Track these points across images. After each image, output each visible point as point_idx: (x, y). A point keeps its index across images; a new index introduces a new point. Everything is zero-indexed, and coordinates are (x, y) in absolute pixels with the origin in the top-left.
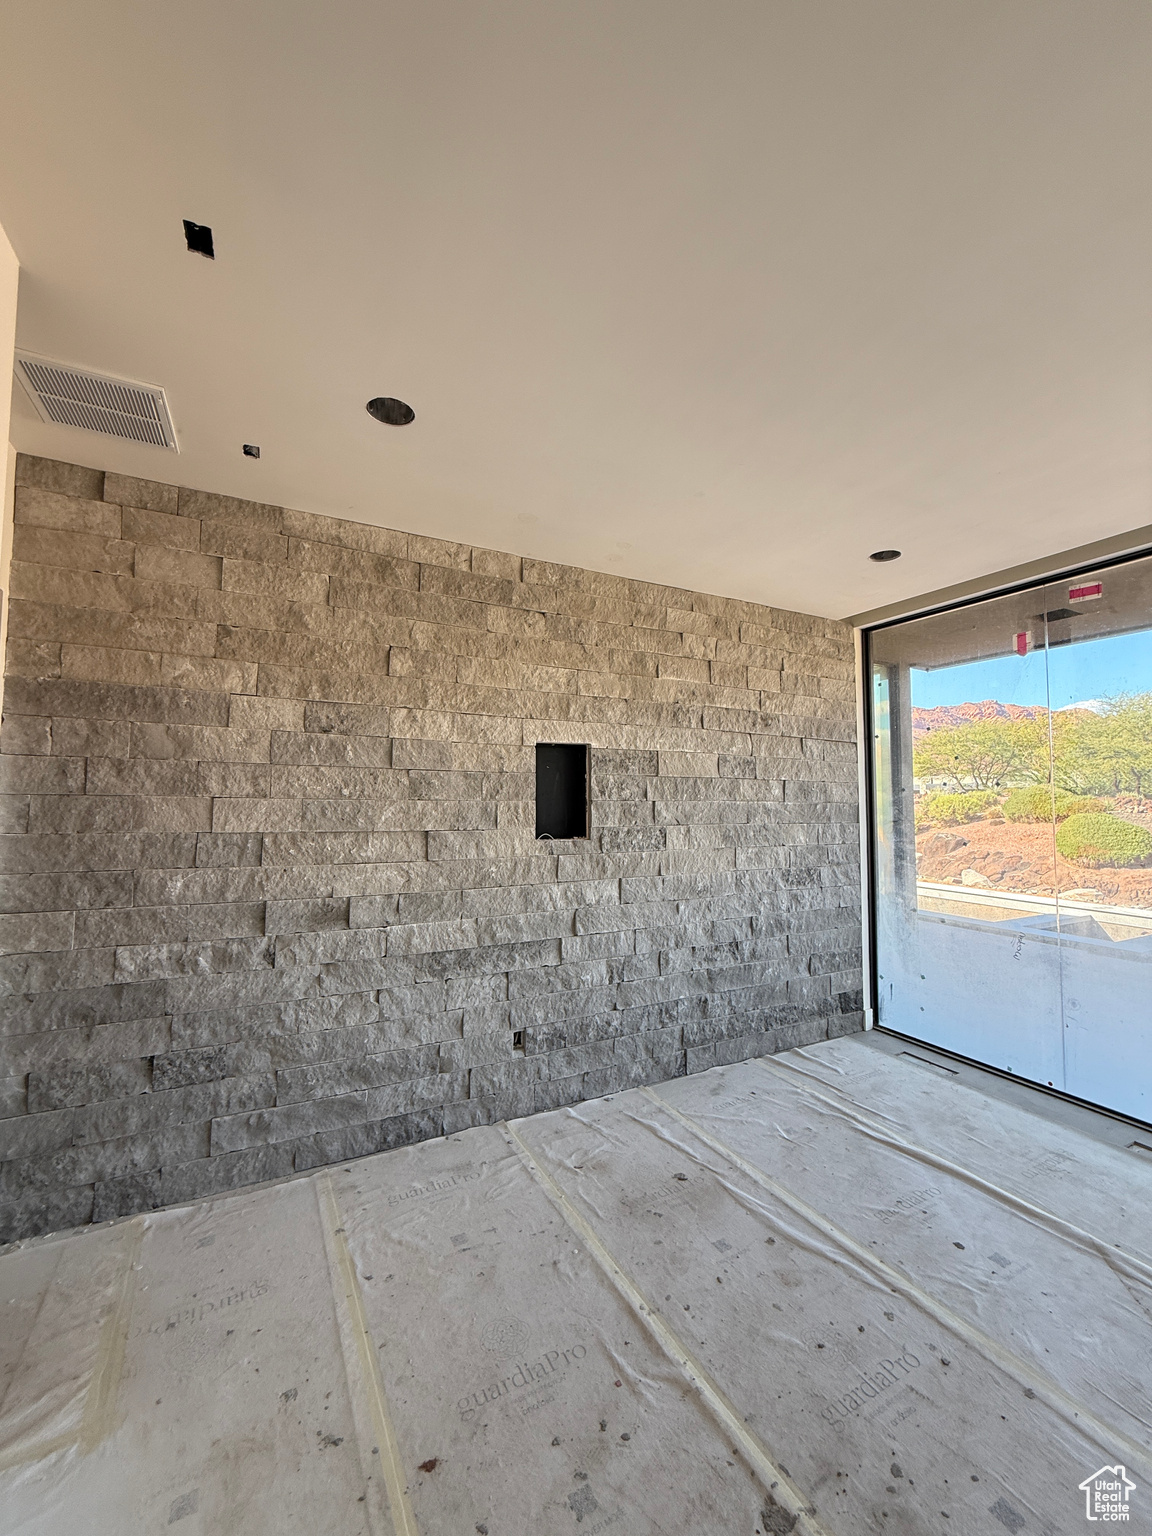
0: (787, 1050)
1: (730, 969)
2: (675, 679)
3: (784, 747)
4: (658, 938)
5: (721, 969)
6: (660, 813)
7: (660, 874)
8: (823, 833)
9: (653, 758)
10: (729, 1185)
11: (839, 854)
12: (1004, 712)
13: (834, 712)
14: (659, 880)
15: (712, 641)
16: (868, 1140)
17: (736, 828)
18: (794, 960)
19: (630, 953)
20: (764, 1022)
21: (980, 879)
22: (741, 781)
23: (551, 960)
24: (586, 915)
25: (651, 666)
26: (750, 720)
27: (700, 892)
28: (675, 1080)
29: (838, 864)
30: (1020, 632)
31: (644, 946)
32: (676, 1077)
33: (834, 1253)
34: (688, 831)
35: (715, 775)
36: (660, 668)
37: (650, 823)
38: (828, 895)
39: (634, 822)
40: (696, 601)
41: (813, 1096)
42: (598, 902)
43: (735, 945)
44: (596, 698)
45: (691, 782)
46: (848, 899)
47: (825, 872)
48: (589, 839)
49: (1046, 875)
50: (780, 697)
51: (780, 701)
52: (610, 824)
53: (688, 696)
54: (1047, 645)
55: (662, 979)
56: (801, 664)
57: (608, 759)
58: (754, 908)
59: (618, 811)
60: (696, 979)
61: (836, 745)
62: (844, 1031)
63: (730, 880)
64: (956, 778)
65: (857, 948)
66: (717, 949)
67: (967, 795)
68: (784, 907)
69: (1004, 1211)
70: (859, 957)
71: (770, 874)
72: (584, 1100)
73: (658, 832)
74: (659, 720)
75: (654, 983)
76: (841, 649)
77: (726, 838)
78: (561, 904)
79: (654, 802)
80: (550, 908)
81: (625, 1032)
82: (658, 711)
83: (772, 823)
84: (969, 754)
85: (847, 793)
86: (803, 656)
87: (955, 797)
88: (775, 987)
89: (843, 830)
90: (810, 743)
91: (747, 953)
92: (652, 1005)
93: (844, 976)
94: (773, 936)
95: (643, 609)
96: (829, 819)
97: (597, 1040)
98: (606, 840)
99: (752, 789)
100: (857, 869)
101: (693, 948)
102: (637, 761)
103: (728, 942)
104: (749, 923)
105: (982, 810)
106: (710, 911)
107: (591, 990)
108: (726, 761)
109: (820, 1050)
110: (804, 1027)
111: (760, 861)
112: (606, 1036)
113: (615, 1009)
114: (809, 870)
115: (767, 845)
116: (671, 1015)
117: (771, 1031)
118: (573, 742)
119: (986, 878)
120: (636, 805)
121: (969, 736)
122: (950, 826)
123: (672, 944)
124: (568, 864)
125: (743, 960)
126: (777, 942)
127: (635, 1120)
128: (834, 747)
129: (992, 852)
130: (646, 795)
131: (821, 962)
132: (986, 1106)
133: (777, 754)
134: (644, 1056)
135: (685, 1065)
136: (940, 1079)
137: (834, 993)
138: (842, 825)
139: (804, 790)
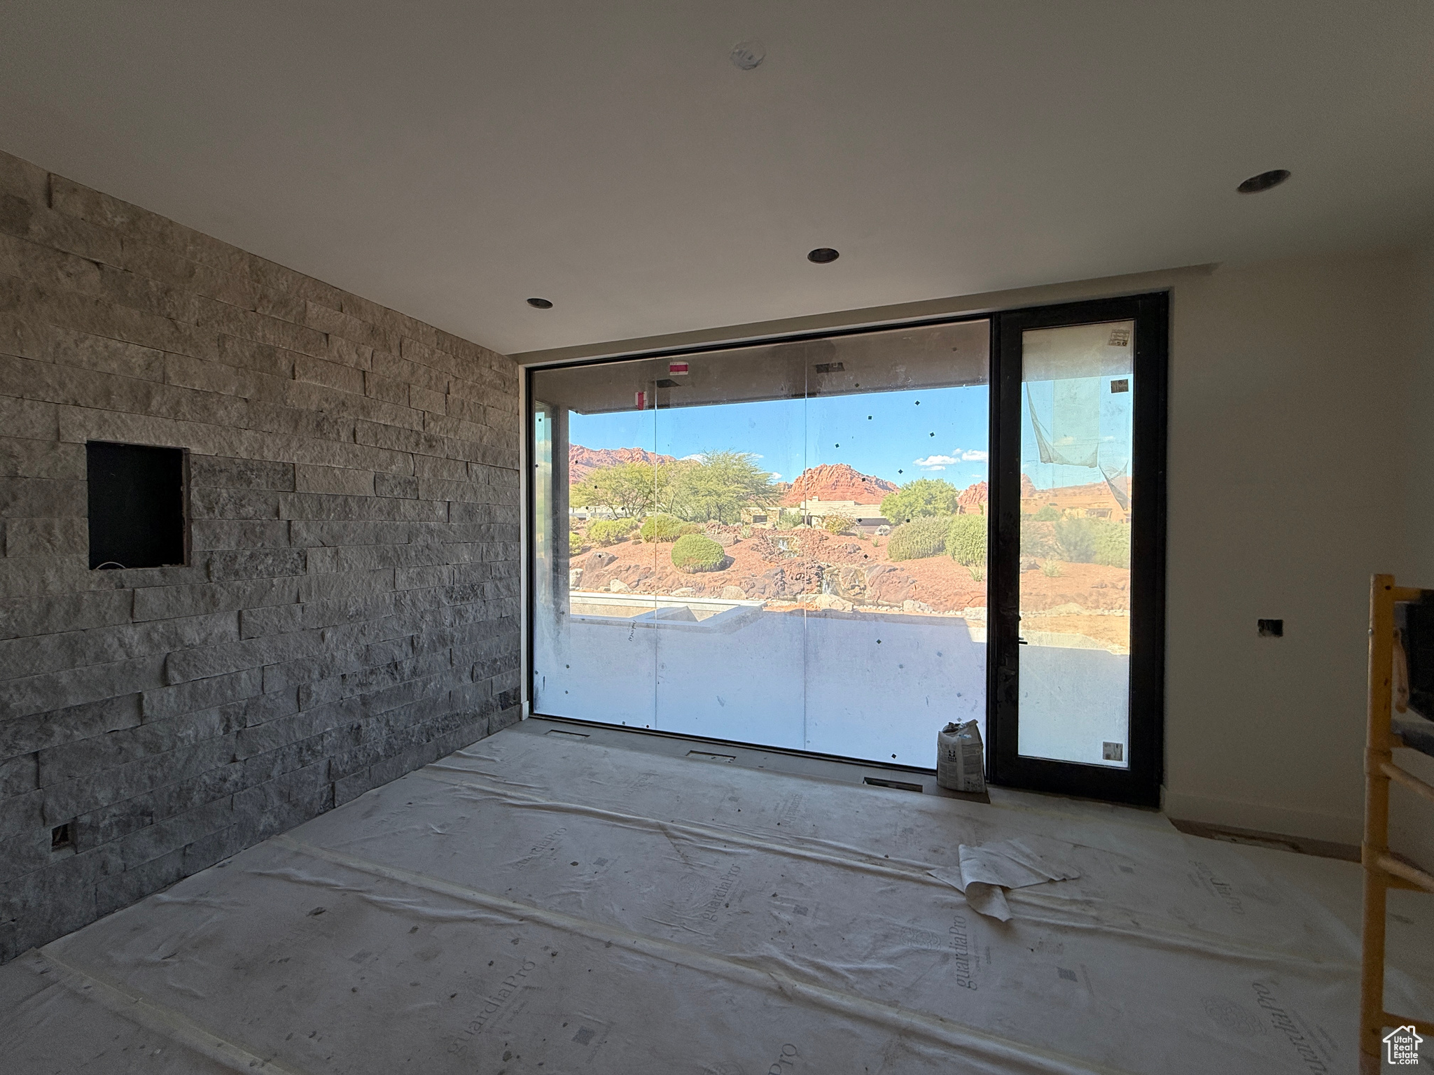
0: (449, 754)
1: (388, 690)
2: (318, 384)
3: (449, 470)
4: (296, 672)
5: (378, 692)
6: (297, 534)
7: (298, 601)
8: (487, 551)
9: (289, 474)
10: (375, 898)
11: (502, 570)
12: (647, 458)
13: (499, 440)
14: (297, 608)
15: (368, 351)
16: (514, 809)
17: (395, 548)
18: (457, 671)
19: (256, 694)
20: (425, 734)
21: (623, 586)
22: (401, 501)
23: (125, 721)
24: (184, 659)
25: (284, 365)
26: (412, 440)
27: (352, 616)
28: (320, 817)
29: (501, 579)
30: (641, 392)
31: (276, 682)
32: (321, 814)
33: (474, 913)
34: (337, 553)
35: (369, 491)
36: (297, 369)
37: (283, 544)
38: (491, 608)
39: (259, 545)
40: (347, 302)
41: (469, 788)
42: (205, 641)
43: (395, 665)
44: (197, 391)
45: (340, 500)
46: (509, 610)
47: (489, 587)
48: (189, 565)
49: (665, 580)
50: (445, 420)
51: (446, 424)
52: (222, 547)
53: (336, 406)
54: (656, 407)
55: (301, 715)
56: (467, 391)
57: (217, 468)
58: (416, 626)
59: (236, 531)
60: (347, 707)
61: (500, 471)
62: (504, 725)
63: (387, 602)
64: (612, 508)
65: (516, 652)
66: (372, 672)
67: (618, 521)
68: (447, 622)
69: (608, 825)
70: (518, 658)
71: (432, 592)
72: (186, 877)
73: (296, 556)
74: (296, 428)
75: (292, 720)
76: (508, 384)
77: (383, 559)
78: (140, 649)
79: (289, 522)
80: (121, 656)
81: (249, 783)
82: (296, 418)
83: (436, 543)
84: (621, 488)
85: (510, 515)
86: (470, 383)
87: (611, 523)
88: (437, 700)
89: (506, 548)
90: (475, 467)
91: (407, 671)
92: (288, 745)
93: (504, 677)
94: (435, 651)
95: (271, 293)
96: (493, 538)
97: (206, 802)
98: (217, 566)
99: (414, 509)
100: (518, 583)
101: (343, 676)
102: (263, 474)
103: (386, 663)
104: (410, 642)
105: (628, 533)
106: (364, 635)
107: (194, 746)
108: (383, 479)
109: (481, 747)
110: (466, 730)
111: (422, 580)
112: (219, 795)
113: (234, 760)
114: (472, 586)
115: (430, 564)
116: (314, 752)
117: (432, 741)
118: (158, 444)
119: (626, 585)
120: (262, 525)
121: (622, 475)
122: (605, 547)
123: (316, 675)
124: (152, 600)
125: (402, 679)
126: (440, 657)
127: (261, 874)
128: (499, 473)
129: (633, 565)
130: (277, 513)
131: (483, 669)
132: (606, 753)
133: (442, 476)
134: (277, 803)
135: (333, 799)
136: (575, 744)
137: (496, 693)
138: (504, 544)
139: (469, 512)
